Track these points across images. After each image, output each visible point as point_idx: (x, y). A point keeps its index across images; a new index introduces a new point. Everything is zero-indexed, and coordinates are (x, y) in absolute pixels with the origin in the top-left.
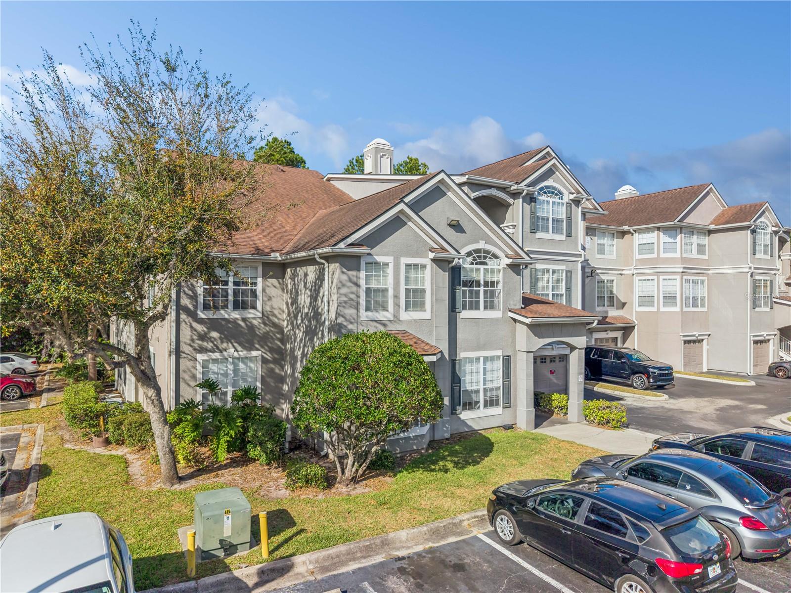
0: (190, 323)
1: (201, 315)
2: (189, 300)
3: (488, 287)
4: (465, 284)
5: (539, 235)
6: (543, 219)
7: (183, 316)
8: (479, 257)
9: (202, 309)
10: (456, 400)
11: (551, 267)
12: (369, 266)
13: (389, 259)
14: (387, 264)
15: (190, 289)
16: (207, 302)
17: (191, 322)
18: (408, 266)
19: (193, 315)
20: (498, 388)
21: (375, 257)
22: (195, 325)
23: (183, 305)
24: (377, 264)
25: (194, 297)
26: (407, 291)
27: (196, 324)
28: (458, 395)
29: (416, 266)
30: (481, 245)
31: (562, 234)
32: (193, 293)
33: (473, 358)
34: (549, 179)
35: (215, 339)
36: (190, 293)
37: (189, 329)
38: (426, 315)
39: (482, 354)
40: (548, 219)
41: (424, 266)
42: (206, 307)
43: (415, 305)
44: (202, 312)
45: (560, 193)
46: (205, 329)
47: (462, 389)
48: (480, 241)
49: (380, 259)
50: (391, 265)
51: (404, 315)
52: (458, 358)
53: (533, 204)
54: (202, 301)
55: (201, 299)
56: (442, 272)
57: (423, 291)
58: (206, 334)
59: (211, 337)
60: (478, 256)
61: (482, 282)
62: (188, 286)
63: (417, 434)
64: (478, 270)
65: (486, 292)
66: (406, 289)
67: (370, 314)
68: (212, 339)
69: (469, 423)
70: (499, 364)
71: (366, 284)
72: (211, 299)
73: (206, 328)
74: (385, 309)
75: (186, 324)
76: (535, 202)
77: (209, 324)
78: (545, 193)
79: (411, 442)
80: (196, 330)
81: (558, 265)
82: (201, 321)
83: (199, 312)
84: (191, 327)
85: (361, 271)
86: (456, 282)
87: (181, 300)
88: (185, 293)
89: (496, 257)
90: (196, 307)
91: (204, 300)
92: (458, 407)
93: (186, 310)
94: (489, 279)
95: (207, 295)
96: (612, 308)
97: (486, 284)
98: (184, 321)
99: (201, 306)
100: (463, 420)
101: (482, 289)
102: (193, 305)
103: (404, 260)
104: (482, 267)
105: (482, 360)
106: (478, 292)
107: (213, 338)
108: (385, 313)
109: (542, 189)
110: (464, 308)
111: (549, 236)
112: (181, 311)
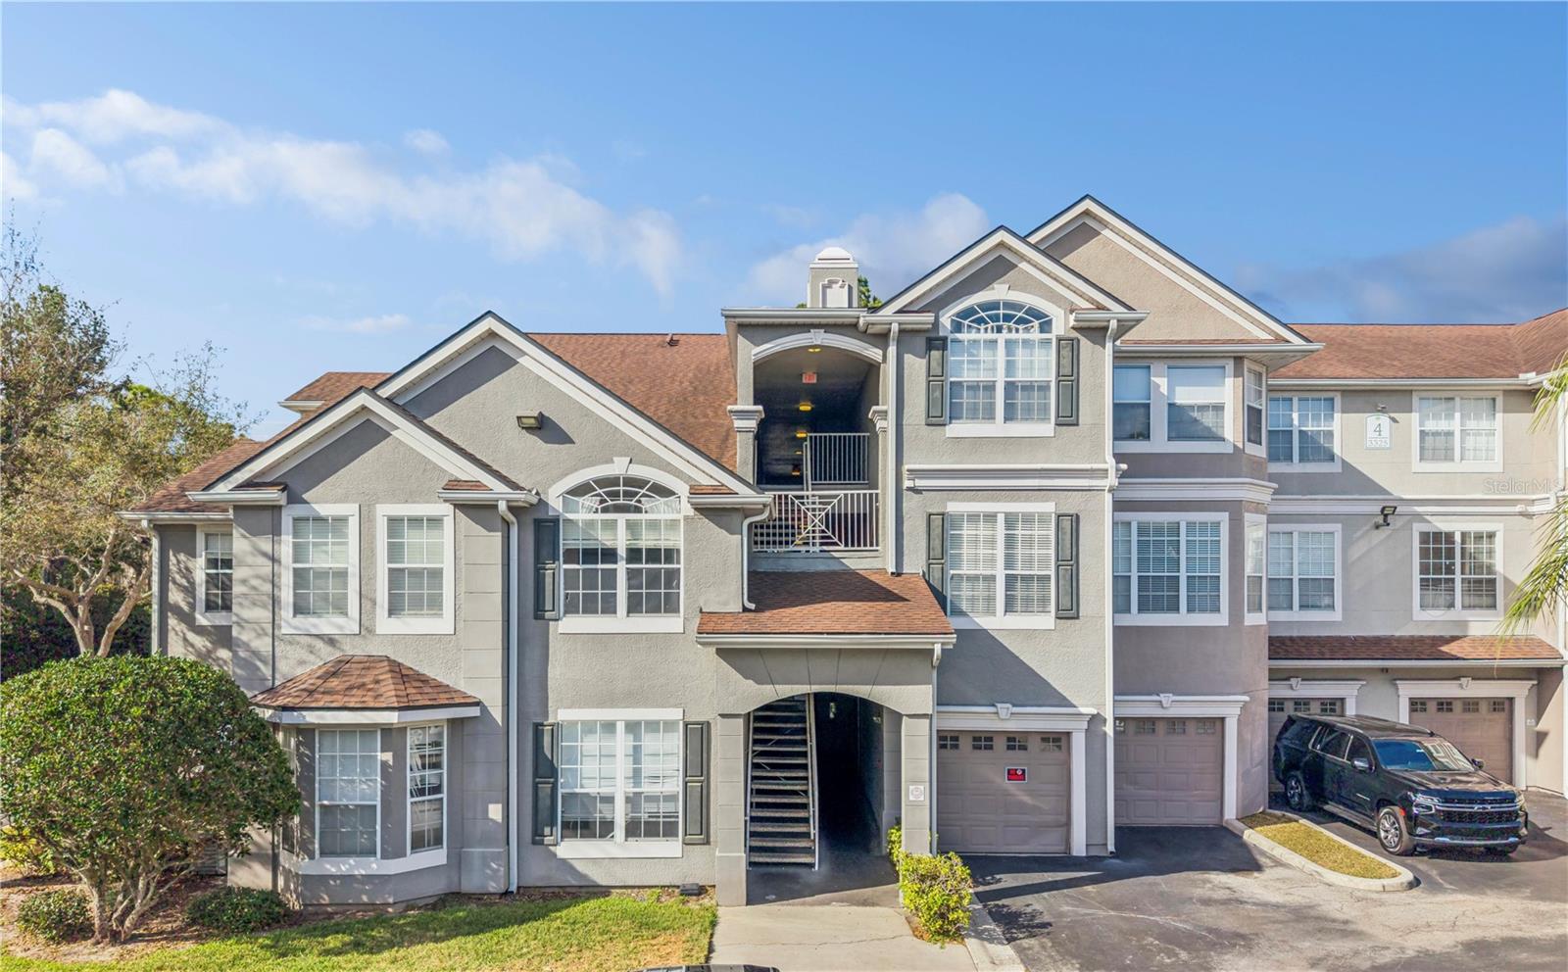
0: (184, 634)
1: (202, 620)
2: (182, 595)
3: (640, 562)
4: (571, 555)
5: (956, 429)
6: (974, 387)
7: (172, 622)
8: (615, 495)
9: (204, 610)
10: (544, 814)
11: (1002, 507)
12: (302, 524)
13: (349, 509)
14: (342, 520)
15: (184, 577)
16: (212, 598)
17: (185, 631)
18: (394, 522)
19: (188, 619)
20: (672, 798)
21: (313, 505)
22: (191, 636)
23: (172, 602)
24: (320, 520)
25: (190, 590)
26: (395, 576)
27: (194, 635)
28: (548, 802)
29: (416, 521)
30: (618, 467)
31: (1045, 419)
32: (189, 582)
33: (596, 721)
34: (995, 285)
35: (225, 662)
36: (184, 582)
37: (181, 643)
38: (443, 625)
39: (621, 715)
40: (990, 387)
41: (435, 522)
42: (210, 606)
43: (417, 604)
44: (201, 614)
45: (1037, 314)
46: (209, 645)
47: (560, 791)
48: (615, 459)
49: (324, 510)
50: (353, 524)
51: (386, 625)
52: (551, 720)
53: (935, 354)
54: (204, 597)
55: (201, 592)
56: (484, 532)
57: (436, 575)
58: (209, 652)
59: (218, 659)
60: (608, 494)
61: (622, 552)
62: (180, 570)
63: (370, 872)
64: (611, 525)
65: (632, 575)
66: (390, 569)
67: (300, 620)
68: (221, 662)
69: (580, 867)
70: (675, 742)
71: (295, 561)
72: (220, 592)
73: (210, 642)
74: (341, 609)
75: (177, 634)
76: (944, 348)
77: (215, 635)
78: (980, 321)
79: (356, 885)
80: (192, 646)
81: (1027, 500)
82: (200, 631)
83: (198, 616)
84: (185, 639)
85: (283, 537)
86: (545, 552)
87: (170, 594)
88: (175, 582)
89: (664, 492)
90: (193, 606)
91: (207, 594)
92: (547, 830)
93: (177, 611)
94: (646, 542)
95: (211, 586)
96: (1491, 612)
97: (634, 554)
98: (174, 629)
99: (201, 605)
100: (564, 861)
101: (621, 568)
102: (188, 603)
103: (384, 510)
104: (621, 518)
105: (620, 727)
106: (610, 578)
107: (222, 659)
108: (340, 620)
109: (966, 313)
110: (571, 608)
111: (998, 428)
112: (169, 614)
